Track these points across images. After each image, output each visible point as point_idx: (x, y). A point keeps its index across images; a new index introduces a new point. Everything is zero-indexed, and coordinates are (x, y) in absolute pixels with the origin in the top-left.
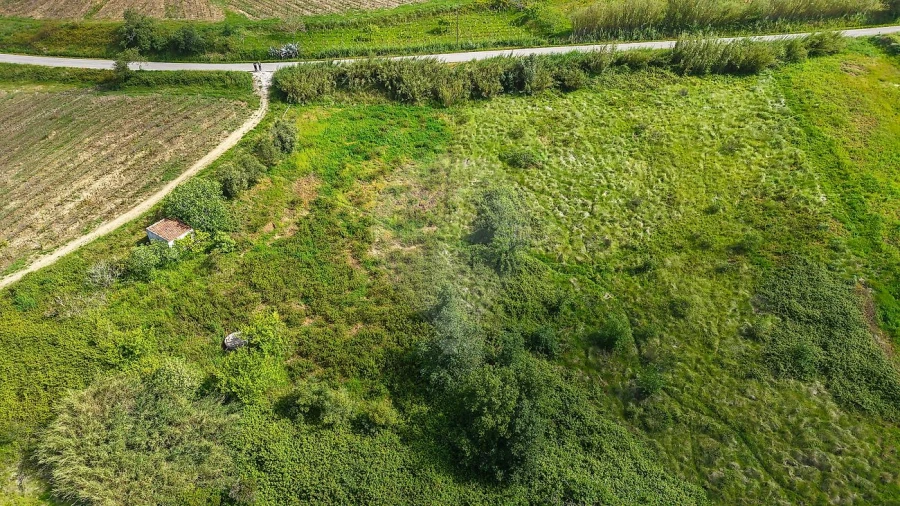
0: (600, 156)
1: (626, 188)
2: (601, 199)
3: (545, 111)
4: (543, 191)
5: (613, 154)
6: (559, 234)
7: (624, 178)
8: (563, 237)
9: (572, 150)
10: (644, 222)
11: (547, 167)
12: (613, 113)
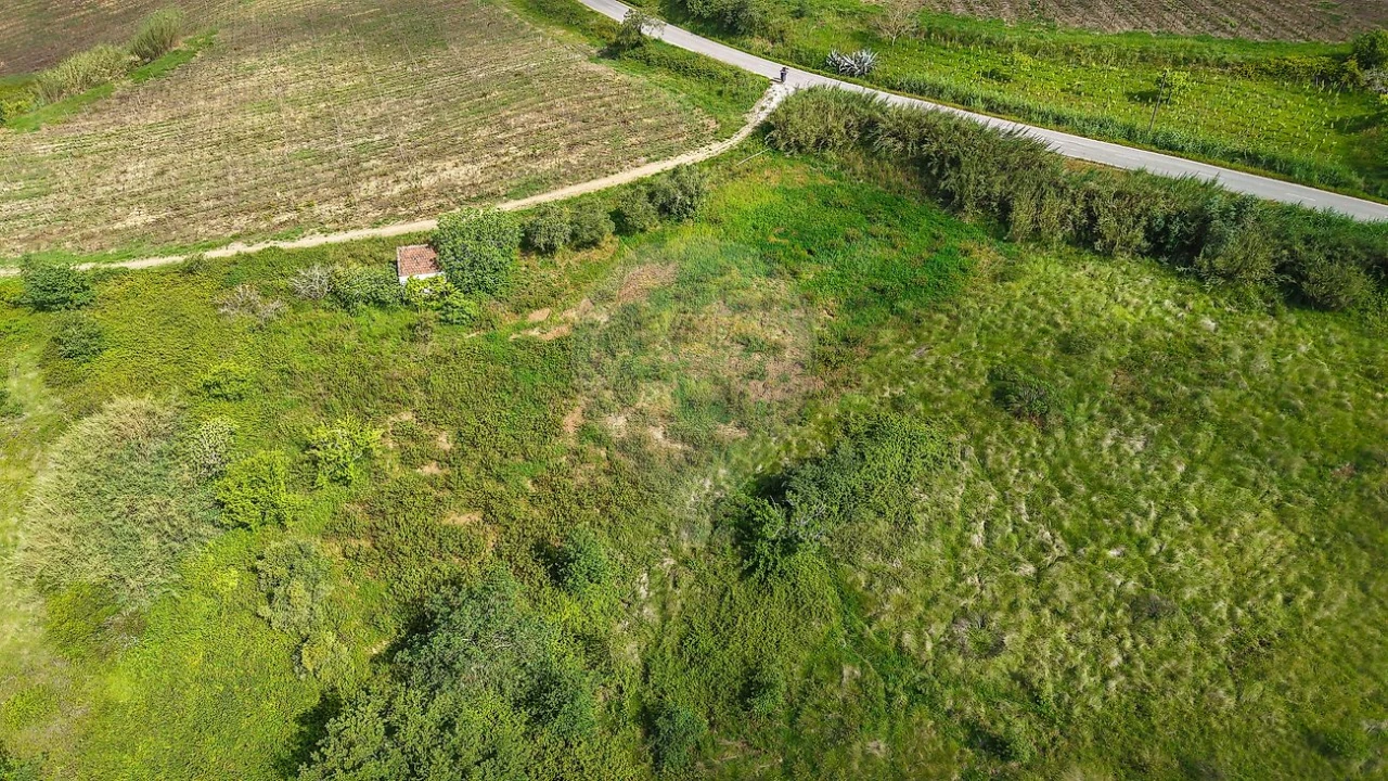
0: (1202, 471)
1: (1176, 568)
2: (1095, 558)
3: (1193, 325)
4: (994, 476)
5: (1241, 481)
6: (927, 572)
7: (1198, 545)
8: (928, 583)
9: (1155, 429)
10: (1127, 659)
11: (1060, 434)
12: (1348, 398)
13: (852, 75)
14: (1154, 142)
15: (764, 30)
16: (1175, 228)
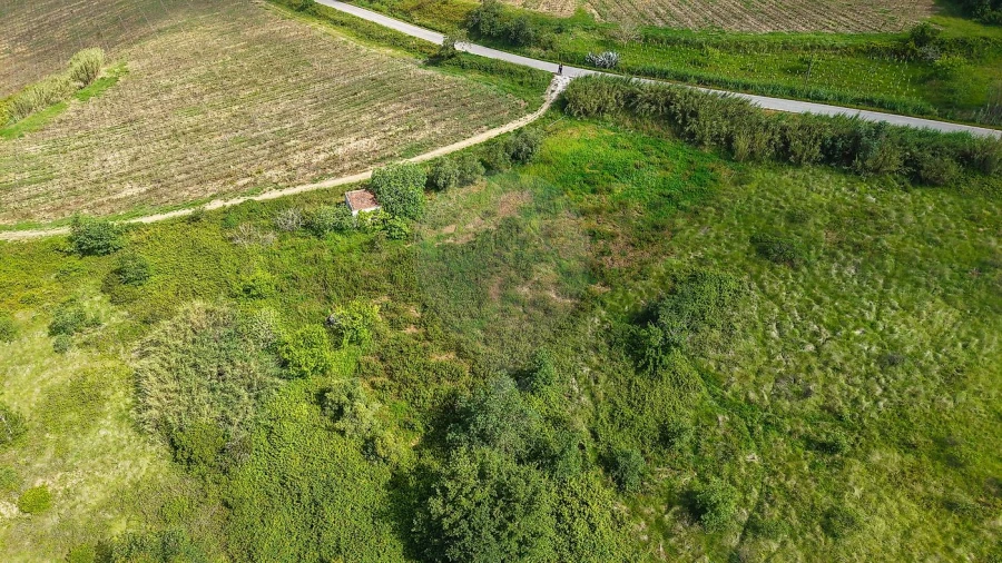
0: (894, 281)
2: (848, 336)
3: (862, 200)
4: (773, 297)
5: (918, 285)
6: (751, 356)
7: (905, 322)
8: (753, 362)
9: (860, 260)
10: (885, 389)
11: (804, 270)
12: (963, 232)
13: (605, 67)
14: (808, 96)
15: (538, 42)
16: (839, 145)
